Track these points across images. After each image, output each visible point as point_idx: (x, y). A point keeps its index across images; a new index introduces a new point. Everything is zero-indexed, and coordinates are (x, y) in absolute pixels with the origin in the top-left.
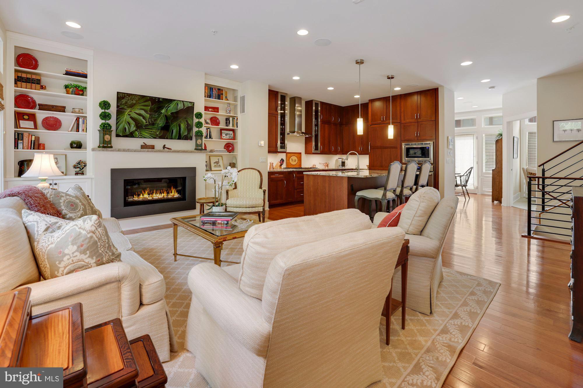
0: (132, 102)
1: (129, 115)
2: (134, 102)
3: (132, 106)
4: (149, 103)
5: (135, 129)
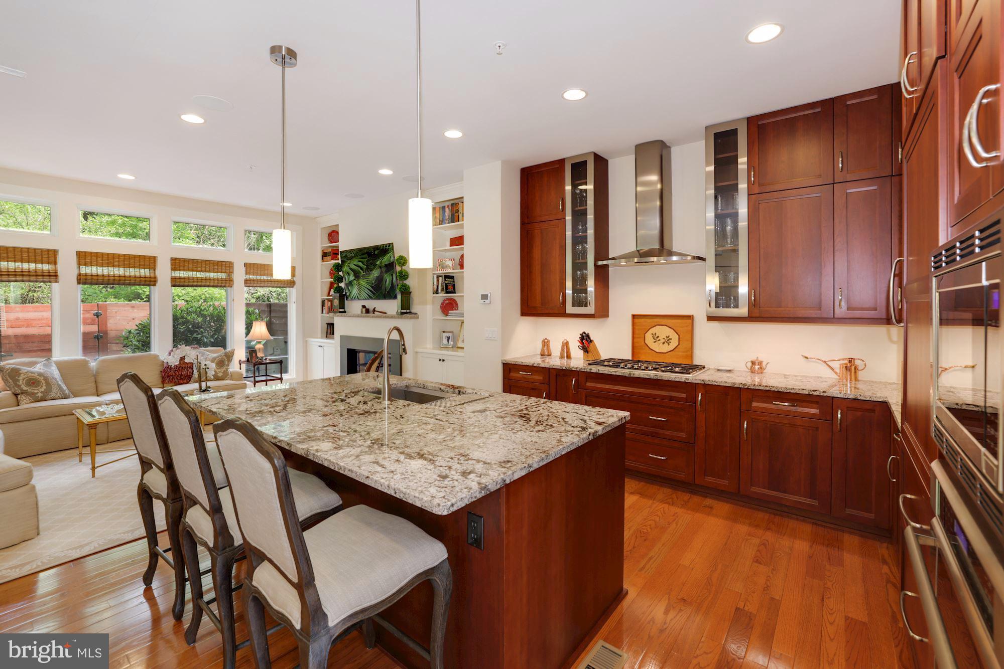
0: (351, 255)
1: (349, 266)
2: (353, 255)
3: (351, 258)
4: (366, 256)
5: (353, 278)
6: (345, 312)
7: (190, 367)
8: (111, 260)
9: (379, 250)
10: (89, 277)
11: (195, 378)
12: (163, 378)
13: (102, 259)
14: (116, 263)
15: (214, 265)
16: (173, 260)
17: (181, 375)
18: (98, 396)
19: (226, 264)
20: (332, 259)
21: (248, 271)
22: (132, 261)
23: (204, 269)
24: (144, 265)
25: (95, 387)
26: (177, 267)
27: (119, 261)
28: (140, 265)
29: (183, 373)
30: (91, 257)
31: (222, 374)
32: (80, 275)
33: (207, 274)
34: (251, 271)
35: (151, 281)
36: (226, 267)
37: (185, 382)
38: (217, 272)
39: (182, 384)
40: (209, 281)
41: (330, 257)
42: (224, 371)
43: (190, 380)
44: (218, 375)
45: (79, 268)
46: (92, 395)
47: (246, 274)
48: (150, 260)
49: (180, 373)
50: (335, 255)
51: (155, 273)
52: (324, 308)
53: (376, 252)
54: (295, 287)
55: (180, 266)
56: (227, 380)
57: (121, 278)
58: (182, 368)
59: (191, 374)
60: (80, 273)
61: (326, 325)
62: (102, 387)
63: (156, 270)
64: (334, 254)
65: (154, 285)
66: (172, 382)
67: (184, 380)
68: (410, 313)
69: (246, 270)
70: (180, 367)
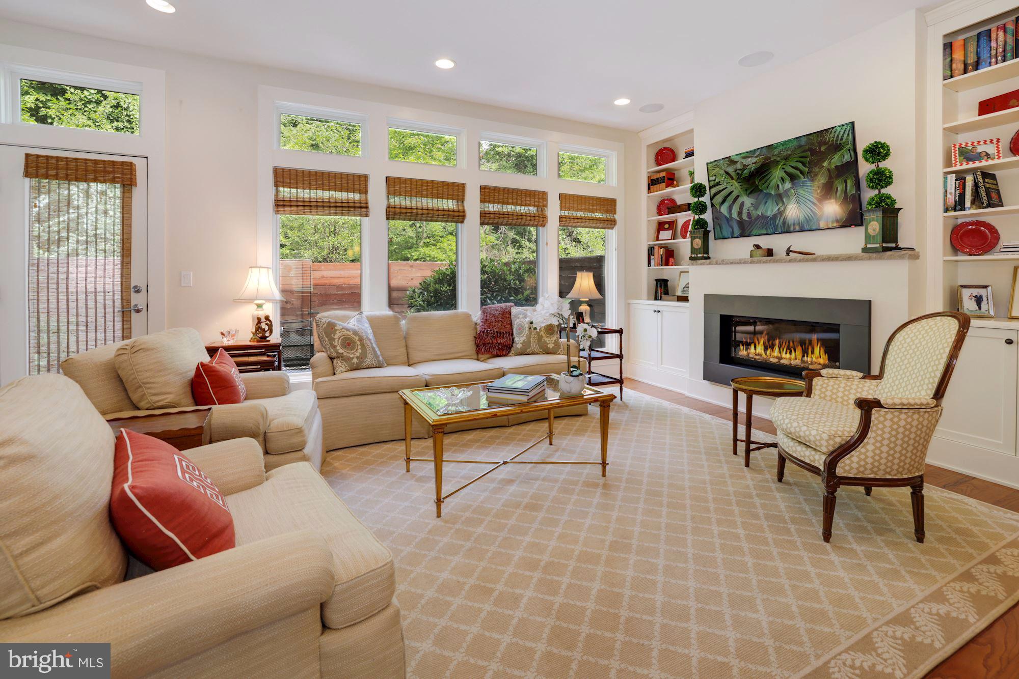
6: (709, 258)
7: (509, 333)
8: (419, 188)
9: (827, 146)
10: (398, 209)
11: (518, 348)
12: (477, 346)
13: (411, 187)
14: (424, 193)
15: (526, 196)
16: (483, 189)
17: (500, 344)
18: (409, 366)
19: (539, 195)
20: (667, 186)
21: (564, 205)
22: (440, 189)
23: (515, 201)
24: (453, 195)
25: (406, 355)
26: (487, 198)
27: (427, 190)
28: (448, 194)
29: (502, 341)
30: (400, 184)
31: (553, 345)
32: (389, 207)
33: (518, 208)
34: (567, 205)
35: (459, 217)
36: (539, 198)
37: (504, 353)
38: (530, 205)
39: (501, 356)
40: (520, 217)
41: (664, 184)
42: (555, 341)
43: (509, 352)
44: (549, 346)
45: (388, 198)
46: (403, 364)
47: (561, 209)
48: (458, 189)
49: (498, 341)
50: (671, 181)
51: (463, 206)
52: (652, 257)
53: (823, 149)
54: (616, 227)
55: (489, 196)
56: (559, 354)
57: (429, 212)
58: (500, 332)
59: (511, 343)
60: (389, 205)
61: (655, 282)
62: (415, 356)
63: (465, 202)
64: (669, 179)
65: (462, 222)
66: (489, 352)
67: (503, 350)
68: (897, 248)
69: (561, 204)
70: (497, 332)
